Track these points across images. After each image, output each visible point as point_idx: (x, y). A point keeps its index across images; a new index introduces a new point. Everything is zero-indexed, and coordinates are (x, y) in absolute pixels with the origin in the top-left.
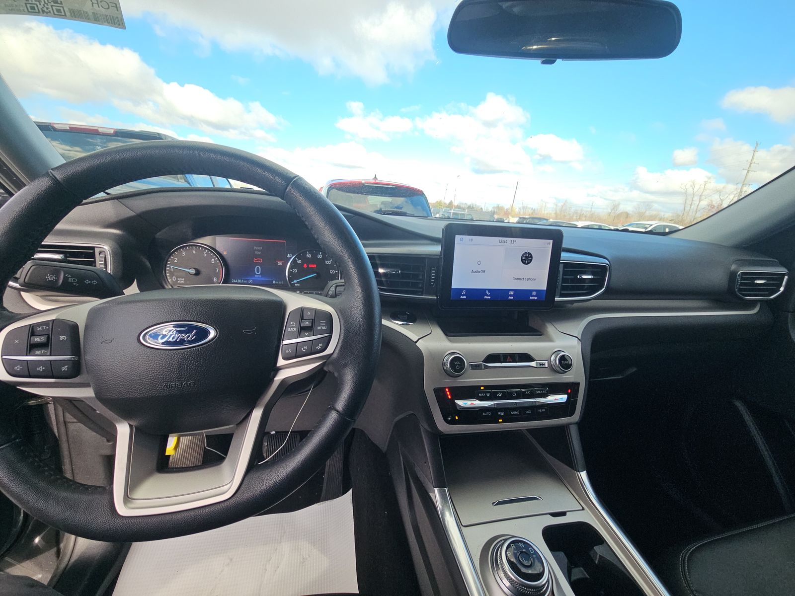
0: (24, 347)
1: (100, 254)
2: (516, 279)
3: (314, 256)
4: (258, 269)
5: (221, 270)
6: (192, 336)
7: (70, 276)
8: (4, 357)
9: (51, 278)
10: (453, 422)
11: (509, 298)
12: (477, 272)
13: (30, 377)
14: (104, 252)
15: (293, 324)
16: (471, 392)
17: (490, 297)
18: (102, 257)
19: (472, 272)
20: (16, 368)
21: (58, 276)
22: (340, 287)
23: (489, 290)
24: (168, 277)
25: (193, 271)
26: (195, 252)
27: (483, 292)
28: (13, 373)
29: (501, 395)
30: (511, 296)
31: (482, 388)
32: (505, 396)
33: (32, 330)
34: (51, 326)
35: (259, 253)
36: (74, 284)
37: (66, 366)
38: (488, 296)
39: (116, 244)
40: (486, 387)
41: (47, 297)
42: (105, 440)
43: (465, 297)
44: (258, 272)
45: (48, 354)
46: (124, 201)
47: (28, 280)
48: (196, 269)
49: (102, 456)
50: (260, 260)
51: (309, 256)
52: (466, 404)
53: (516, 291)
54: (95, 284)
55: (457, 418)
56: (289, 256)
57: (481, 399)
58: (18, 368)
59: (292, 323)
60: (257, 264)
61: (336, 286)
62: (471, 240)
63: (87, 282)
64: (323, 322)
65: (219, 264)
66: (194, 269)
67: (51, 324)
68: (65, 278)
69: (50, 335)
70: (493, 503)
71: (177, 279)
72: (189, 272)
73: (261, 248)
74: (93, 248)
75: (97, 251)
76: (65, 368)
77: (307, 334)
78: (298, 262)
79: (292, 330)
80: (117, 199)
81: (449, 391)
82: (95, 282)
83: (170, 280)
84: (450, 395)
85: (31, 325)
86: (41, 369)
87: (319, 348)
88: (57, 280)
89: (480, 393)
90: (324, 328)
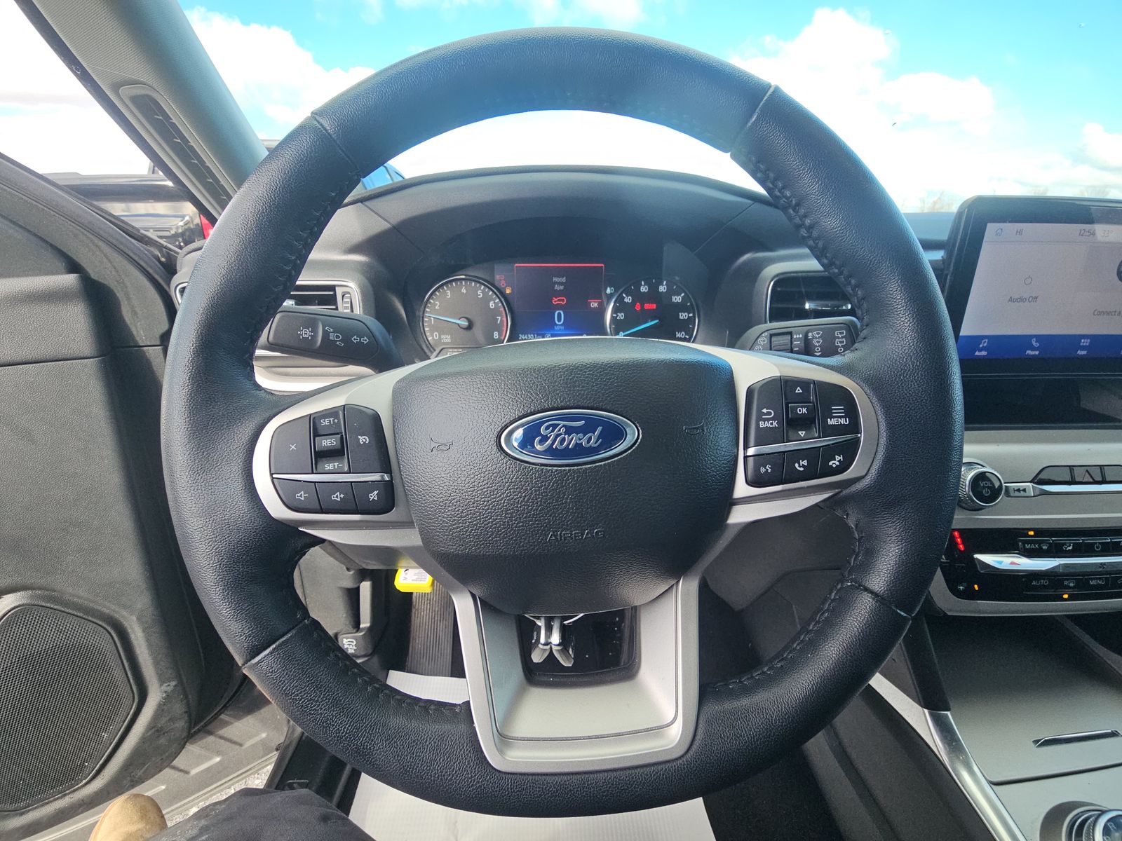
0: (306, 458)
1: (343, 296)
2: (1100, 313)
3: (654, 288)
4: (559, 315)
5: (505, 319)
6: (593, 439)
7: (332, 330)
8: (274, 476)
9: (305, 333)
10: (969, 595)
11: (1079, 352)
12: (1021, 299)
13: (322, 511)
14: (348, 293)
15: (769, 414)
16: (1006, 540)
17: (1037, 353)
18: (346, 302)
19: (1011, 300)
20: (298, 496)
21: (315, 330)
22: (780, 338)
23: (1038, 337)
24: (428, 334)
25: (464, 323)
26: (465, 291)
27: (1024, 341)
28: (295, 504)
29: (1071, 548)
30: (1083, 348)
31: (1031, 533)
32: (1079, 551)
33: (314, 425)
34: (341, 417)
35: (562, 288)
36: (338, 343)
37: (376, 492)
38: (1033, 349)
39: (364, 278)
40: (1039, 532)
41: (274, 369)
42: (345, 568)
43: (984, 353)
44: (559, 320)
45: (346, 469)
46: (371, 204)
47: (274, 337)
48: (469, 320)
49: (341, 588)
50: (563, 300)
51: (644, 289)
52: (1000, 563)
53: (1094, 338)
54: (365, 342)
55: (976, 587)
56: (609, 291)
57: (1030, 554)
58: (301, 496)
59: (765, 411)
60: (559, 307)
61: (771, 336)
62: (1020, 232)
63: (355, 339)
64: (838, 409)
65: (502, 309)
66: (465, 319)
67: (341, 413)
68: (326, 334)
69: (343, 434)
70: (1036, 742)
71: (440, 337)
72: (458, 325)
73: (564, 280)
74: (332, 288)
75: (339, 291)
76: (373, 496)
77: (802, 433)
78: (626, 300)
79: (767, 424)
80: (362, 202)
81: (960, 537)
82: (365, 340)
83: (430, 339)
84: (963, 543)
85: (310, 415)
86: (337, 497)
87: (834, 463)
88: (314, 337)
89: (1028, 542)
90: (842, 421)
